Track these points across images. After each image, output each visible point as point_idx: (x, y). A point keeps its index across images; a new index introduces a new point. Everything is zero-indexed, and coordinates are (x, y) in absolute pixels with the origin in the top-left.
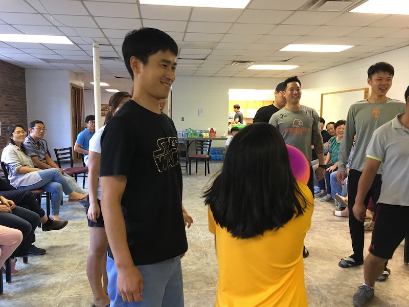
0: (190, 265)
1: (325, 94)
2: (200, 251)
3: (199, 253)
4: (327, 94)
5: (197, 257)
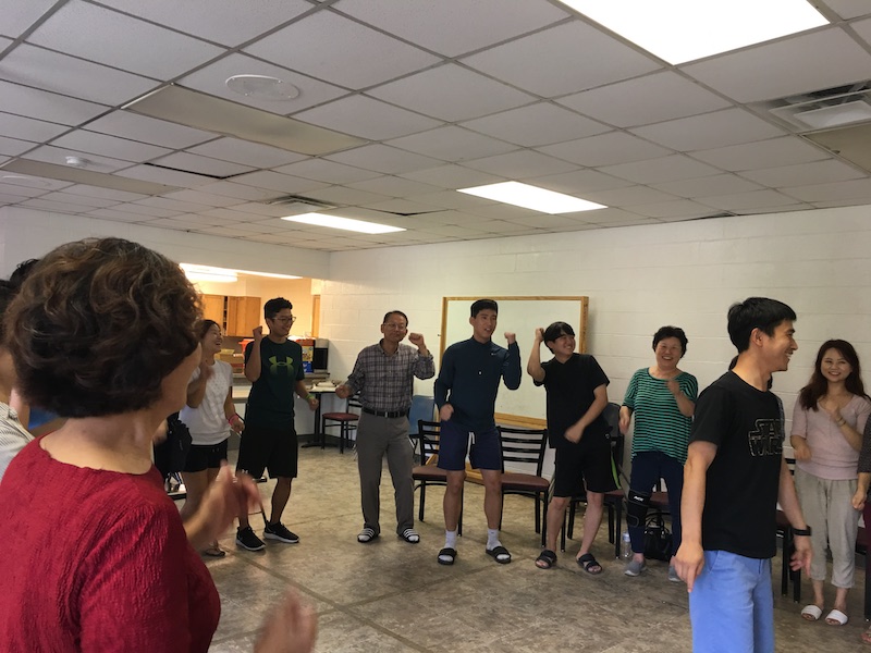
1: (453, 299)
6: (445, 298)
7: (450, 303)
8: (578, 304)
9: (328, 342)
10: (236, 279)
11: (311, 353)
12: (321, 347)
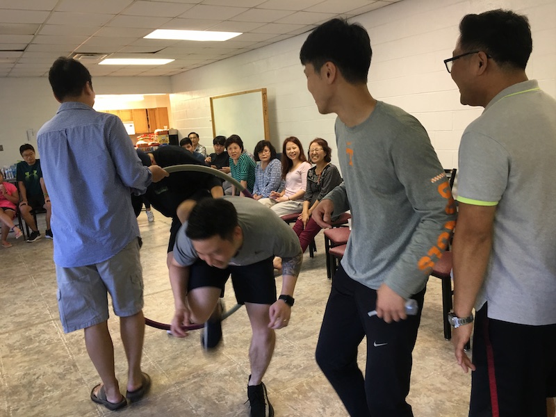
0: (50, 391)
1: (214, 98)
2: (64, 362)
3: (62, 366)
4: (217, 97)
5: (59, 374)
6: (211, 98)
7: (214, 100)
8: (260, 93)
9: (177, 131)
10: (143, 99)
11: (168, 138)
12: (173, 134)
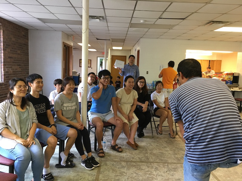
9: (239, 74)
11: (232, 78)
12: (236, 75)
